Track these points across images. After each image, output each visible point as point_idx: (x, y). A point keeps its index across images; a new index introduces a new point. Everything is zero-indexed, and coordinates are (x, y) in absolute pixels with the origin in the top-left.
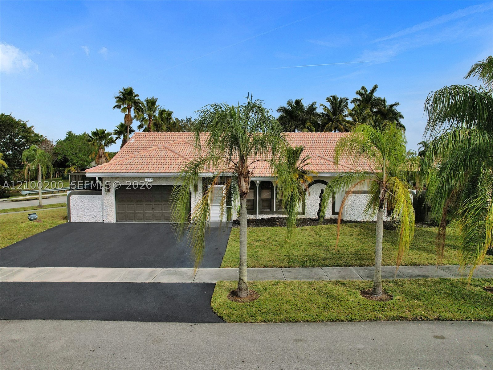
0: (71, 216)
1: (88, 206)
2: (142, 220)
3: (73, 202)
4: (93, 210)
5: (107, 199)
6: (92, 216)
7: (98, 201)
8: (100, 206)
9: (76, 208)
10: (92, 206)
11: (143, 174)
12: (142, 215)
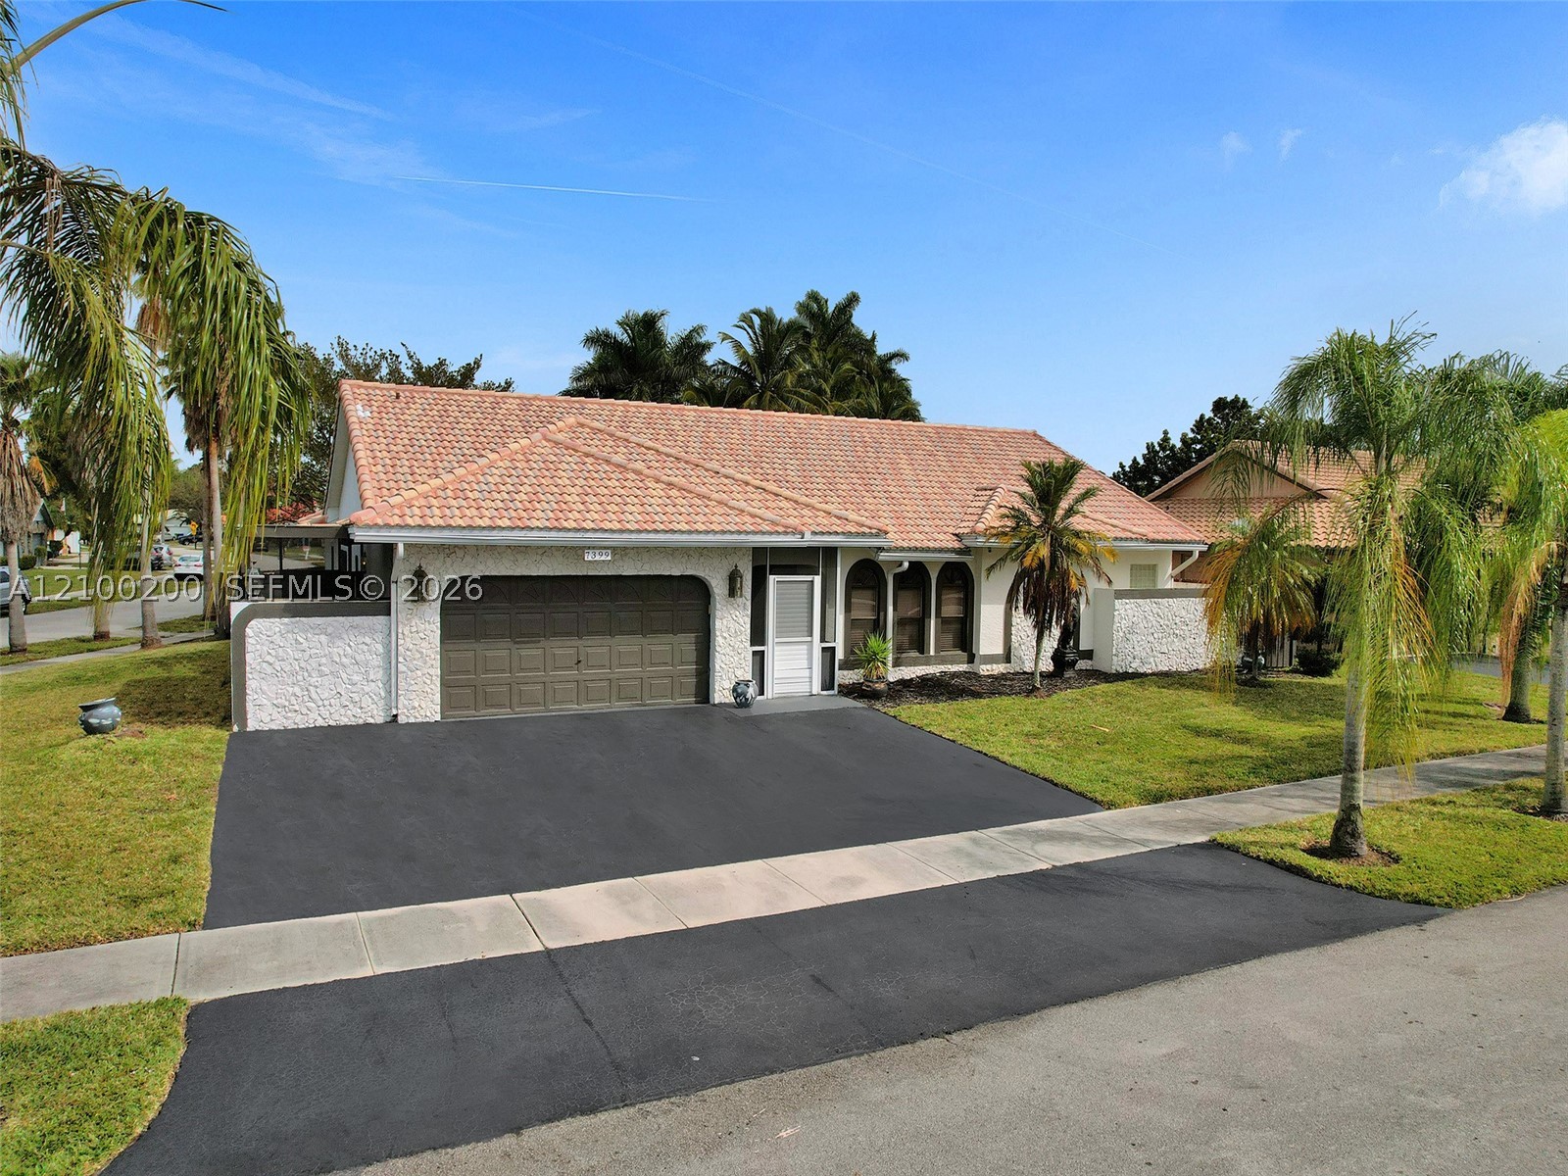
0: (250, 706)
1: (324, 660)
2: (538, 704)
3: (258, 647)
4: (344, 676)
5: (414, 629)
6: (342, 699)
7: (368, 640)
8: (377, 661)
9: (269, 670)
10: (344, 660)
11: (578, 535)
12: (539, 687)
